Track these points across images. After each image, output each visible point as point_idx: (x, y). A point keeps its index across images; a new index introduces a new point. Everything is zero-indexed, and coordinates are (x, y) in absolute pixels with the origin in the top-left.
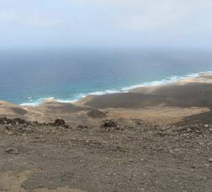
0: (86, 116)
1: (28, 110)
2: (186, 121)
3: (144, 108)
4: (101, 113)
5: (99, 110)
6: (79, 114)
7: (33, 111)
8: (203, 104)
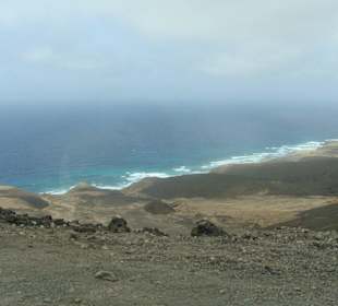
0: (142, 210)
1: (50, 202)
2: (303, 219)
3: (235, 198)
4: (166, 205)
5: (164, 201)
6: (131, 207)
7: (57, 203)
8: (329, 191)
